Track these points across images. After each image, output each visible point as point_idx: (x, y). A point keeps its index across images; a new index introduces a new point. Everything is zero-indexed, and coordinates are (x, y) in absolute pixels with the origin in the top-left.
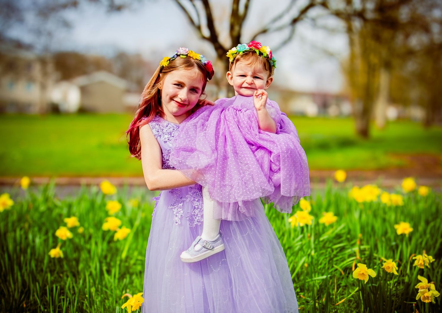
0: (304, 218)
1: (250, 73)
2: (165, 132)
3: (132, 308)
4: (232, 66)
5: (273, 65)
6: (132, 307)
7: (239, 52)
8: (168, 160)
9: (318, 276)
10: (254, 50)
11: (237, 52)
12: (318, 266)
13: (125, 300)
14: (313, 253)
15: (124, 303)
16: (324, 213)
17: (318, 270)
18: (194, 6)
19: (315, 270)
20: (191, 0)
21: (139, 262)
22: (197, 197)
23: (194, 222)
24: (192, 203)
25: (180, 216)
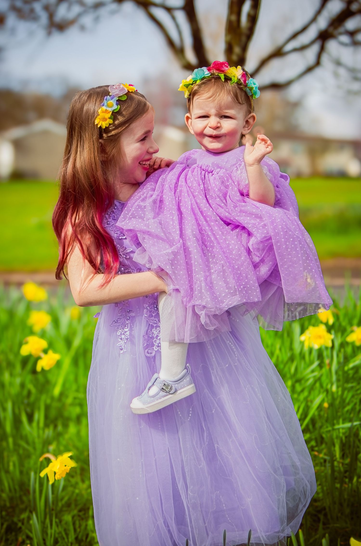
0: (320, 337)
1: (213, 112)
3: (56, 475)
6: (55, 473)
7: (196, 82)
9: (343, 423)
10: (218, 75)
11: (194, 81)
12: (344, 407)
13: (45, 463)
14: (334, 389)
15: (44, 468)
16: (355, 328)
17: (343, 414)
18: (174, 18)
19: (339, 414)
20: (169, 10)
21: (77, 401)
22: (155, 311)
23: (153, 349)
24: (147, 320)
25: (126, 339)
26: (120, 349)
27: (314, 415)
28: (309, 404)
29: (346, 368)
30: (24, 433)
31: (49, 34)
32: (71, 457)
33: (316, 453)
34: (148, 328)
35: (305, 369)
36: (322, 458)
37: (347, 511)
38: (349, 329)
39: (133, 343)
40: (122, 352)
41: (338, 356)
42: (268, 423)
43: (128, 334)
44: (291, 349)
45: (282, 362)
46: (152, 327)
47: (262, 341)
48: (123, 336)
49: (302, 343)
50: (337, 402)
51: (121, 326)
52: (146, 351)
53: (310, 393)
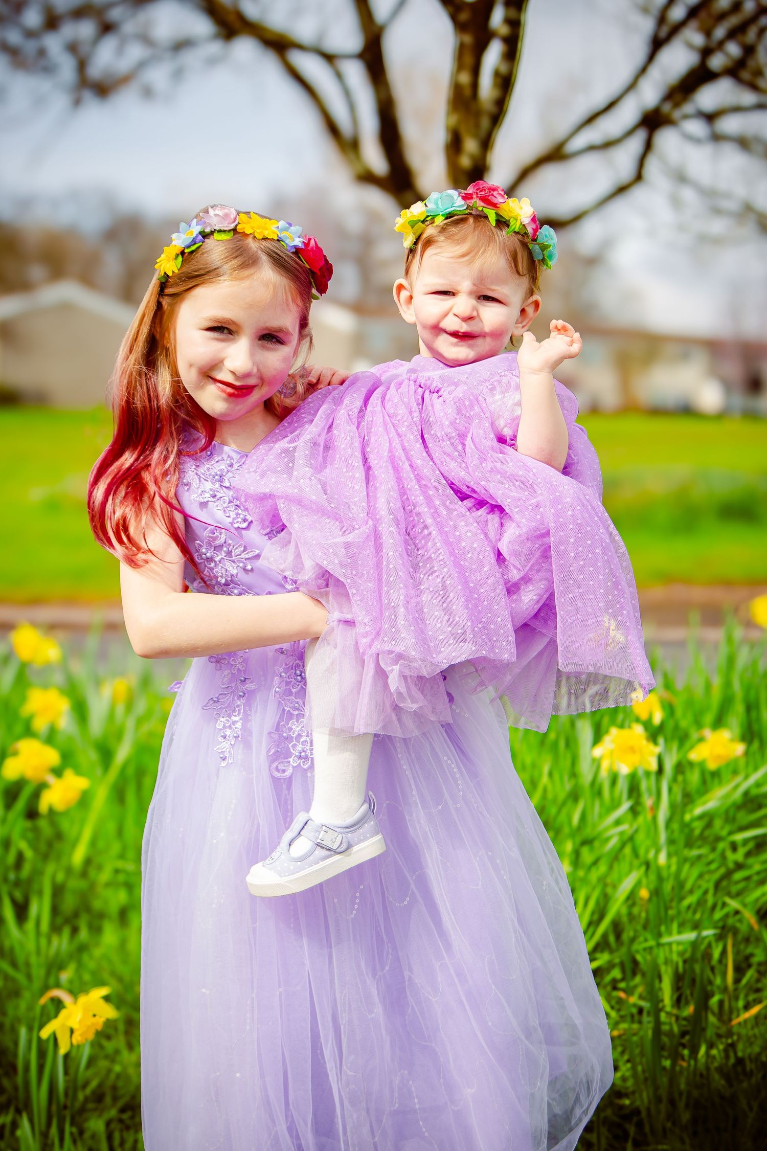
0: (632, 750)
1: (465, 286)
2: (203, 474)
3: (74, 1035)
4: (411, 262)
5: (541, 257)
6: (72, 1031)
7: (433, 218)
8: (210, 560)
9: (679, 932)
10: (482, 210)
11: (428, 216)
12: (682, 899)
13: (51, 1008)
14: (662, 859)
15: (49, 1020)
16: (707, 732)
17: (679, 913)
18: (339, 76)
19: (671, 912)
20: (329, 58)
21: (121, 878)
22: (298, 683)
23: (289, 762)
24: (281, 700)
25: (235, 737)
26: (221, 758)
27: (618, 914)
28: (609, 890)
29: (687, 817)
30: (7, 944)
31: (77, 102)
32: (107, 999)
33: (622, 995)
34: (281, 718)
35: (601, 816)
36: (634, 1005)
37: (686, 1117)
38: (694, 735)
39: (248, 745)
40: (224, 764)
41: (670, 790)
42: (519, 932)
43: (240, 727)
44: (574, 775)
45: (555, 800)
46: (290, 716)
47: (514, 756)
48: (228, 732)
49: (597, 763)
50: (668, 887)
51: (226, 711)
52: (274, 765)
53: (611, 867)
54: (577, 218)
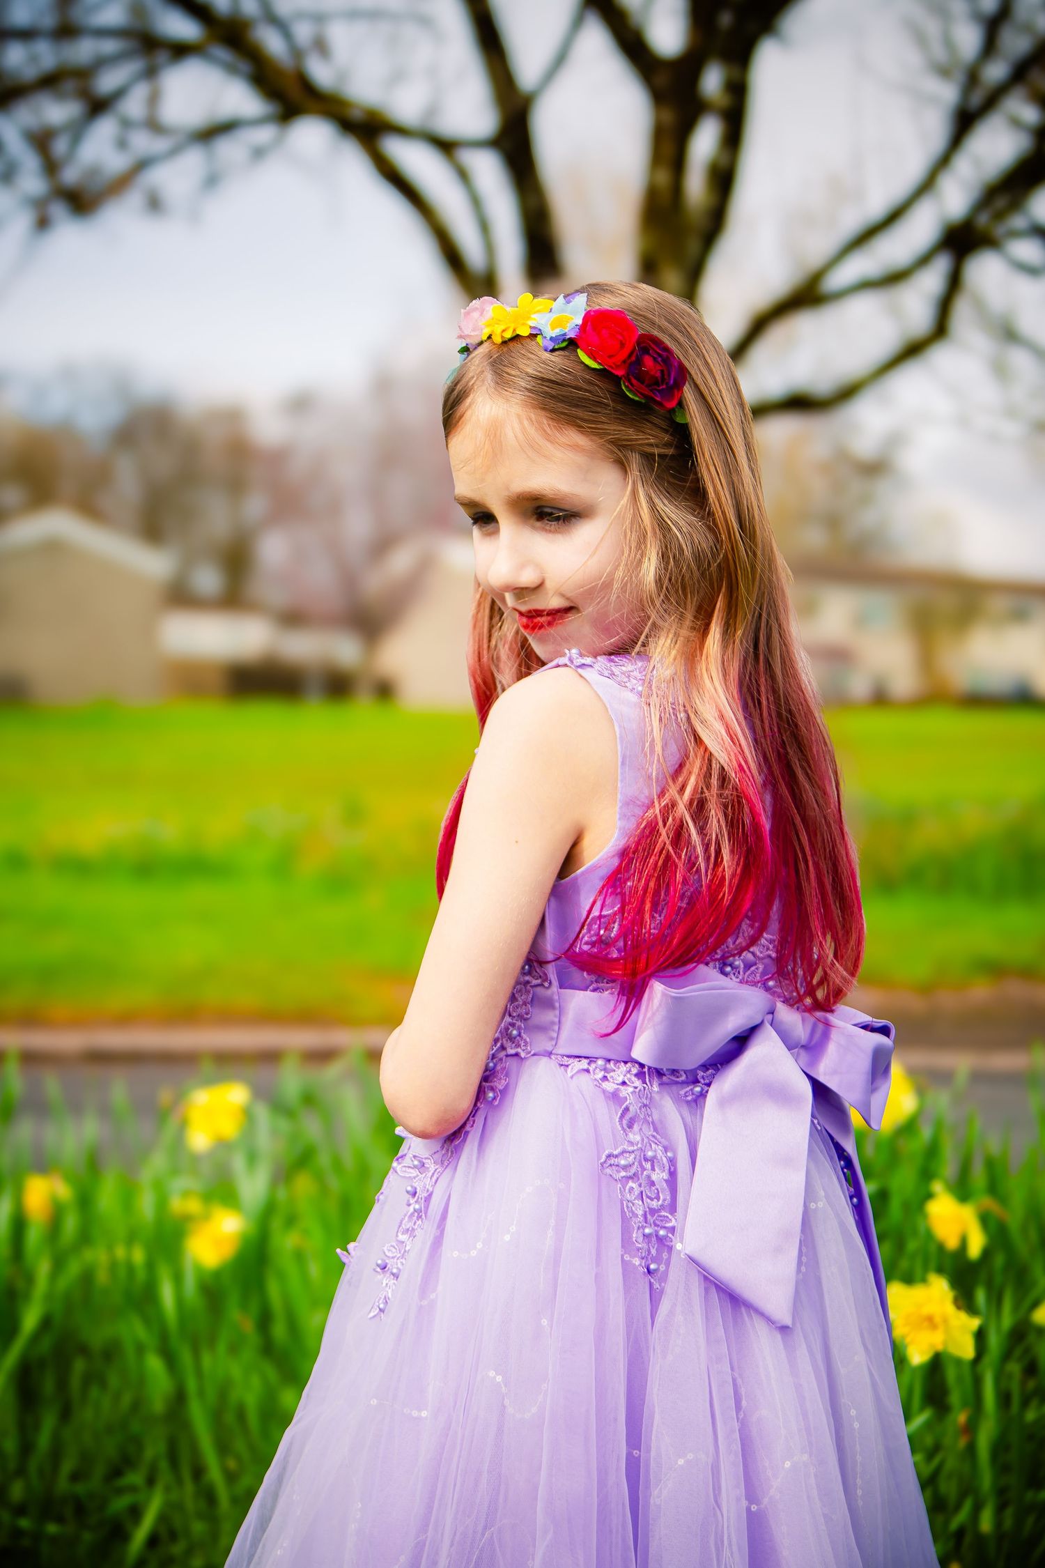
18: (463, 175)
20: (446, 146)
31: (43, 223)
54: (847, 393)
